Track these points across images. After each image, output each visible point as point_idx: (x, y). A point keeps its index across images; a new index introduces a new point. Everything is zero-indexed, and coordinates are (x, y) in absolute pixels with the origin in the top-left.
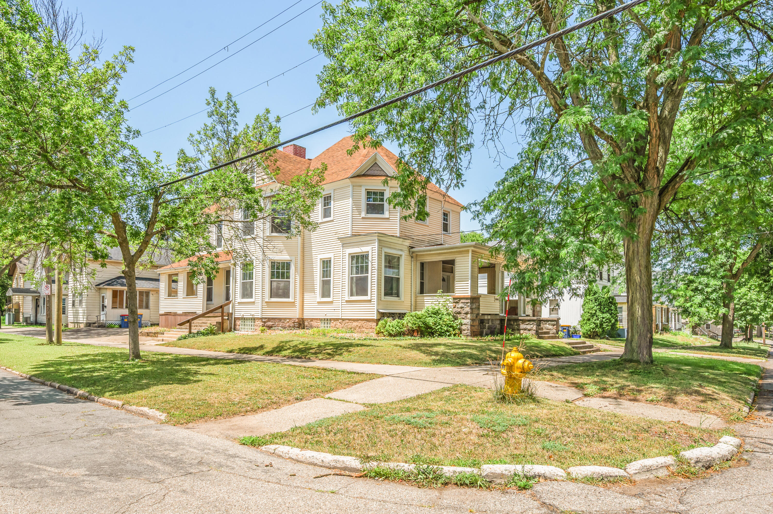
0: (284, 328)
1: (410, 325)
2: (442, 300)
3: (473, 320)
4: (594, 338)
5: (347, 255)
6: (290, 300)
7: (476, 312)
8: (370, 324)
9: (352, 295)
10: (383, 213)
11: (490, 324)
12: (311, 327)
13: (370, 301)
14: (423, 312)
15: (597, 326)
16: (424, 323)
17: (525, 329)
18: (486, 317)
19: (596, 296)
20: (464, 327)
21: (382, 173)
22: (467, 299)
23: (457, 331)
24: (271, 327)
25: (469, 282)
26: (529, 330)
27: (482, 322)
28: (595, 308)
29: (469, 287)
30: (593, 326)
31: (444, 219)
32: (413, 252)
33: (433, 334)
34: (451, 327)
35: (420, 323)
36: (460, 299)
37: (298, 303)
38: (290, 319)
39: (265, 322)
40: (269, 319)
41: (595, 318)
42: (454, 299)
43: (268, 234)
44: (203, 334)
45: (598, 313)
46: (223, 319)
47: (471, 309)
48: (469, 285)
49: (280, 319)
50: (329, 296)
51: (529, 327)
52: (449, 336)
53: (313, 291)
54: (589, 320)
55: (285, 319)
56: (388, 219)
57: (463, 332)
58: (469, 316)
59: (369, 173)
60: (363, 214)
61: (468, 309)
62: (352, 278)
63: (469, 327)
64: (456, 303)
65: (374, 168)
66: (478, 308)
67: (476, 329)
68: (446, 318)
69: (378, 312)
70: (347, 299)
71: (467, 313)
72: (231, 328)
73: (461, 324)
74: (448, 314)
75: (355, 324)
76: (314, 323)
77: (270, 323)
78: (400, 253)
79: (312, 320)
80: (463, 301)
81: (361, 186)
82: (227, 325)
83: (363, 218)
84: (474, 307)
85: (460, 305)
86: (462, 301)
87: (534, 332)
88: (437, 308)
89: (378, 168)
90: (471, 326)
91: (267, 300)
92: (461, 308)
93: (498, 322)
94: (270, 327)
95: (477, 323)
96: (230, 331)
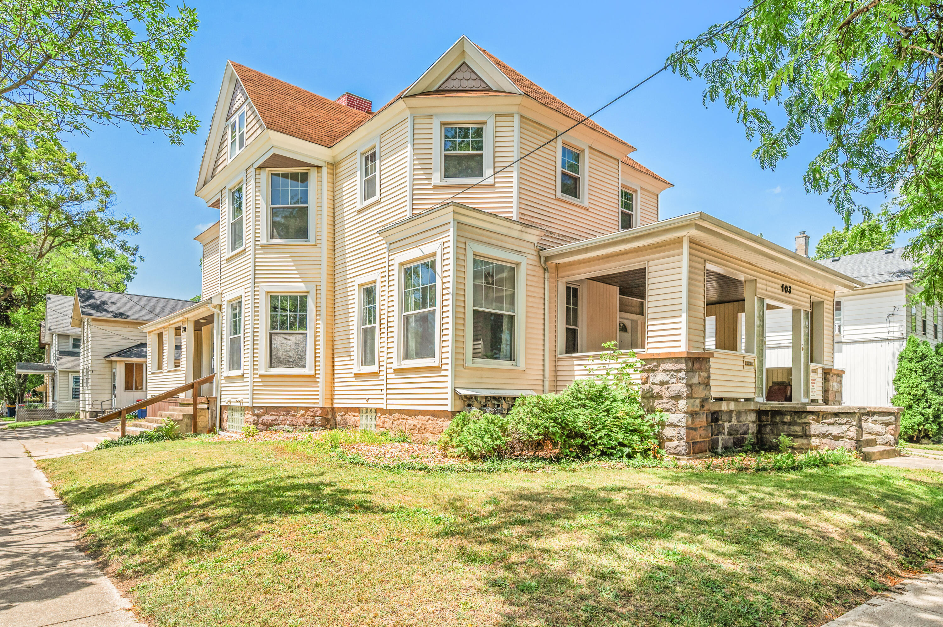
0: (295, 426)
1: (523, 428)
2: (615, 366)
3: (693, 414)
4: (918, 441)
5: (396, 267)
6: (308, 371)
7: (700, 393)
8: (439, 422)
9: (407, 356)
10: (481, 175)
11: (734, 421)
12: (345, 426)
13: (438, 369)
14: (564, 395)
15: (927, 419)
16: (563, 425)
17: (825, 436)
18: (724, 406)
19: (926, 362)
20: (668, 432)
21: (478, 84)
22: (677, 360)
23: (652, 443)
24: (271, 425)
25: (684, 316)
26: (837, 438)
27: (715, 417)
28: (924, 385)
29: (683, 331)
30: (918, 419)
31: (625, 205)
32: (547, 259)
33: (585, 449)
34: (634, 431)
35: (550, 424)
36: (661, 360)
37: (321, 378)
38: (306, 409)
39: (258, 416)
40: (267, 410)
41: (923, 403)
42: (647, 361)
43: (264, 242)
44: (151, 439)
45: (930, 395)
46: (195, 409)
47: (689, 386)
48: (683, 325)
49: (287, 410)
50: (372, 363)
51: (835, 430)
52: (629, 456)
53: (348, 353)
54: (910, 407)
55: (296, 409)
56: (491, 186)
57: (668, 444)
58: (682, 403)
59: (452, 85)
60: (436, 179)
61: (680, 387)
62: (407, 318)
63: (683, 431)
64: (649, 371)
65: (460, 75)
66: (707, 385)
67: (702, 435)
68: (621, 409)
69: (456, 393)
70: (396, 366)
71: (677, 397)
72: (214, 425)
73: (662, 424)
74: (631, 400)
75: (412, 421)
76: (351, 418)
77: (268, 418)
78: (515, 258)
79: (347, 410)
80: (668, 366)
81: (430, 116)
82: (204, 420)
83: (435, 187)
84: (695, 380)
85: (660, 377)
86: (664, 366)
87: (849, 444)
88: (600, 384)
89: (468, 75)
90: (689, 428)
91: (262, 372)
92: (663, 383)
93: (752, 417)
94: (268, 426)
95: (702, 420)
96: (212, 431)
